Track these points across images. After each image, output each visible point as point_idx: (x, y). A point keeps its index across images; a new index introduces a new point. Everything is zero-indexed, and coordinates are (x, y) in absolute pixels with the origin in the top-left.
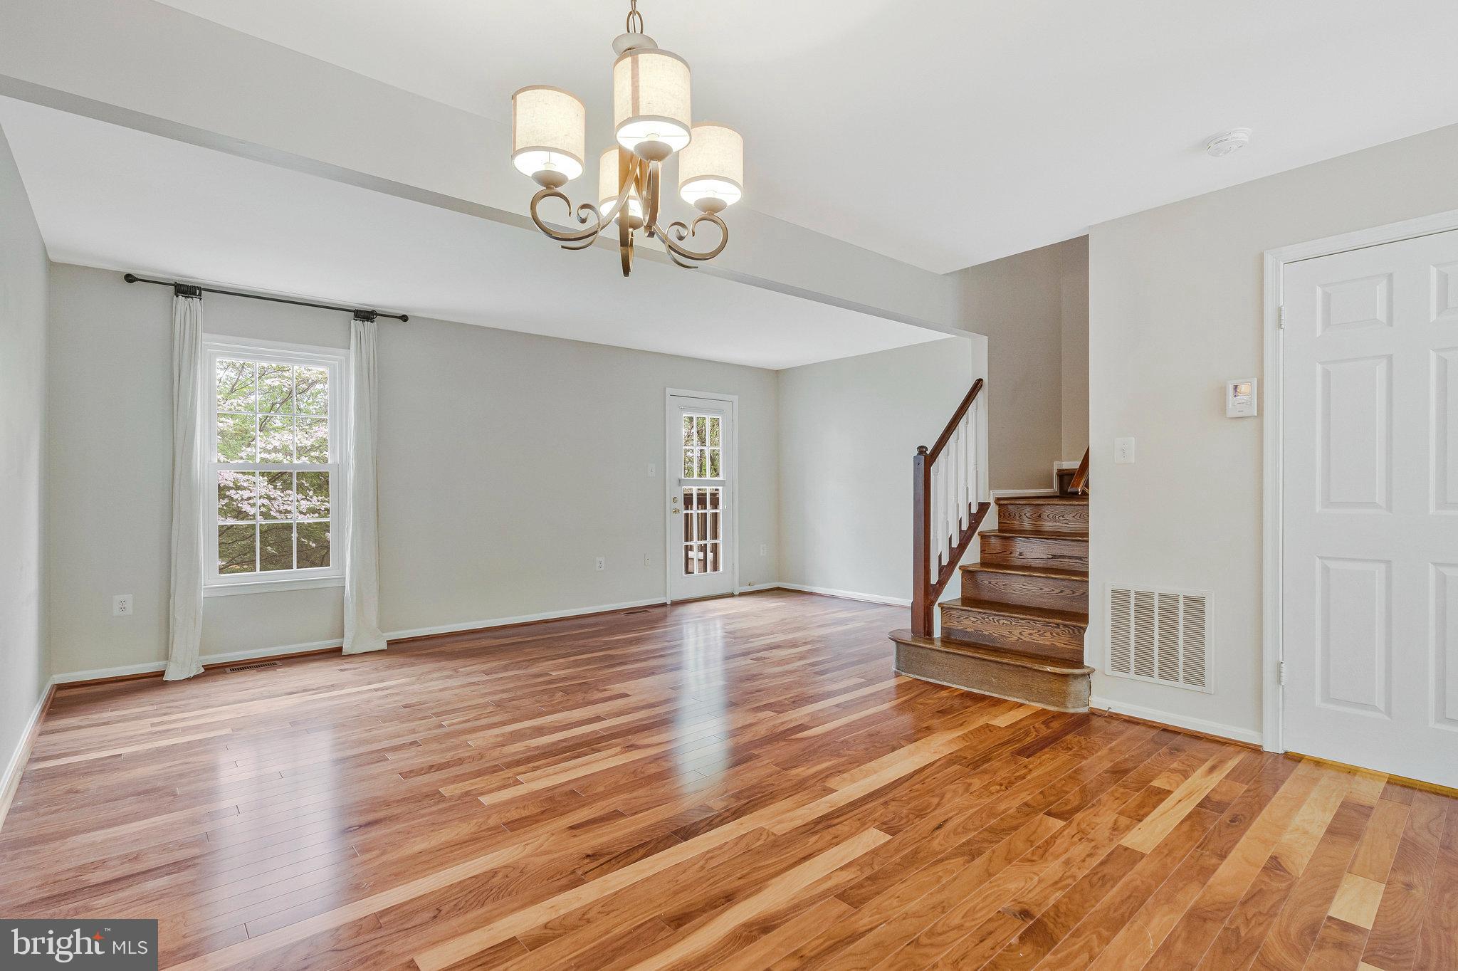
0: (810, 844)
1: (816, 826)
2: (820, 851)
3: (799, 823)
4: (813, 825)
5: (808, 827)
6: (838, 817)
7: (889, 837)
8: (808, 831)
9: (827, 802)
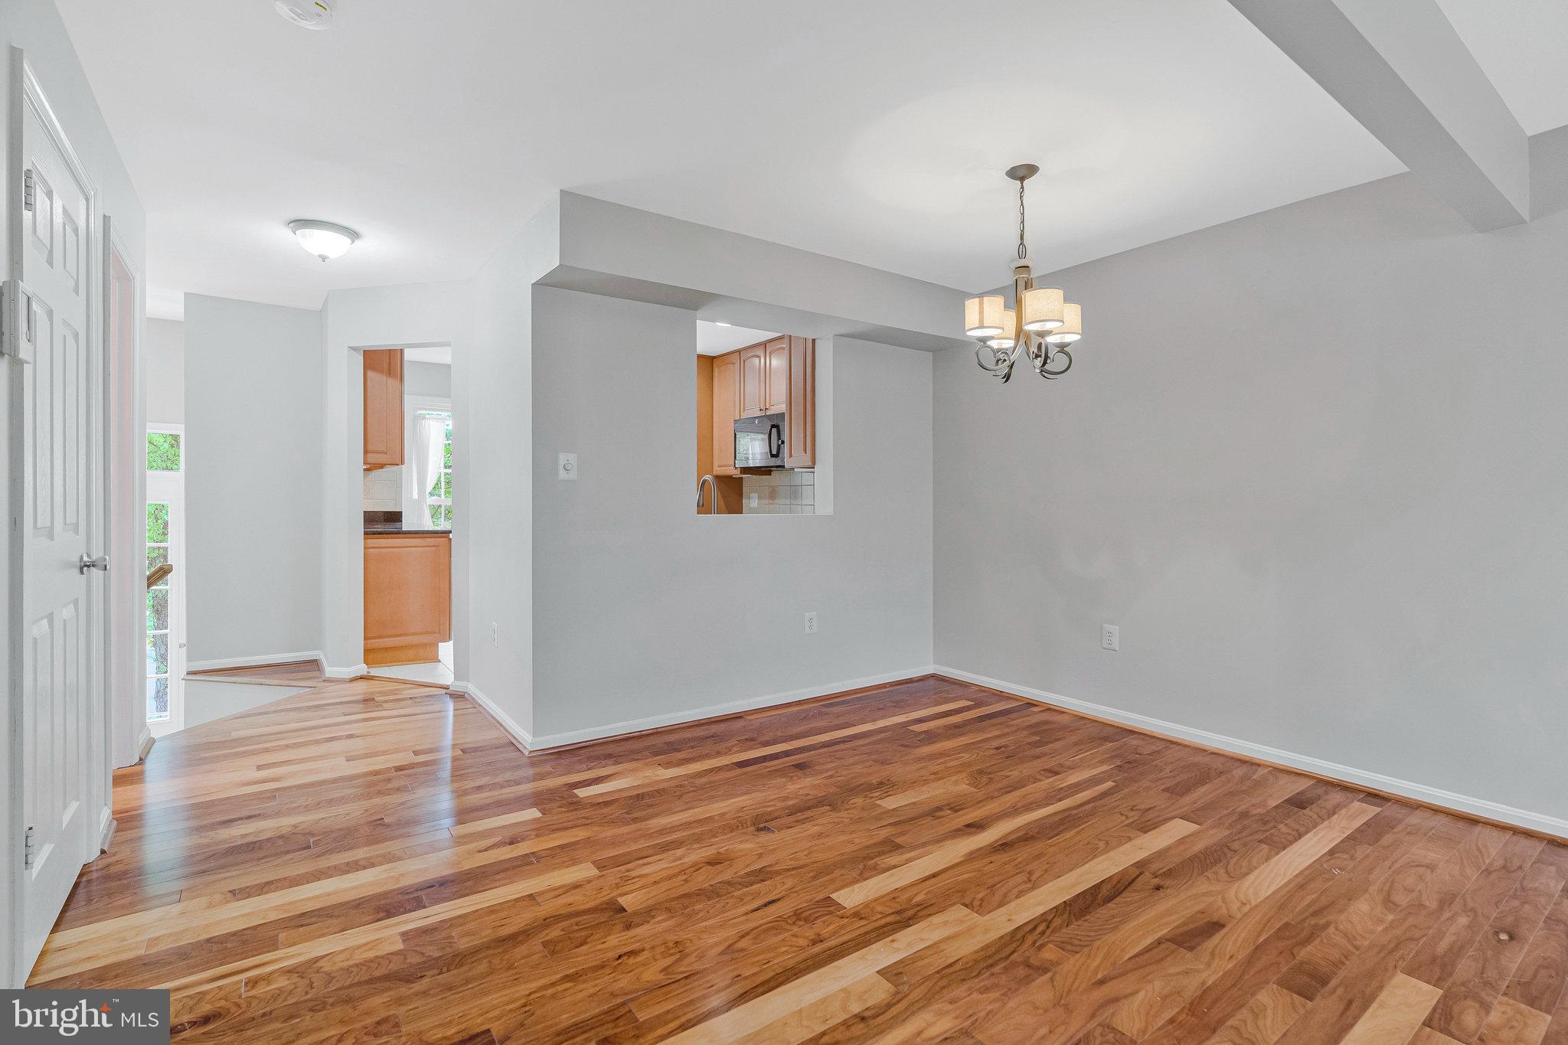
0: (924, 892)
1: (916, 914)
2: (913, 885)
3: (936, 919)
4: (920, 914)
5: (924, 912)
6: (886, 925)
7: (834, 896)
8: (926, 907)
9: (898, 950)
